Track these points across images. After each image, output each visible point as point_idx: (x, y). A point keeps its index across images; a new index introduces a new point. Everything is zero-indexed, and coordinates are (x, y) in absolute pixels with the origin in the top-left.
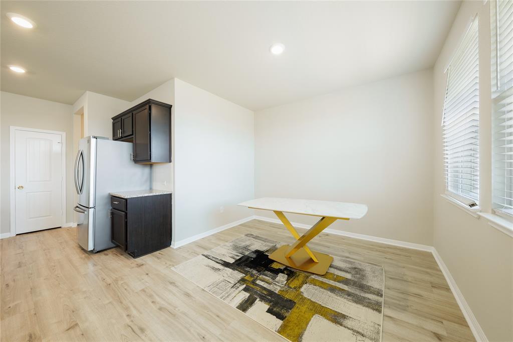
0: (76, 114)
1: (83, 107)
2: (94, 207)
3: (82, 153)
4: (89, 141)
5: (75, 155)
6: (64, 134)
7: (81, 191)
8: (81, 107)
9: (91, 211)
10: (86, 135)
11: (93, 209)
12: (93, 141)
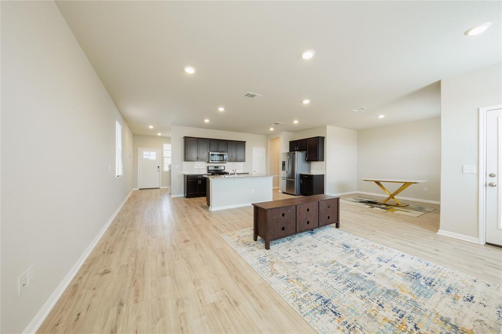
1: (279, 137)
6: (265, 148)
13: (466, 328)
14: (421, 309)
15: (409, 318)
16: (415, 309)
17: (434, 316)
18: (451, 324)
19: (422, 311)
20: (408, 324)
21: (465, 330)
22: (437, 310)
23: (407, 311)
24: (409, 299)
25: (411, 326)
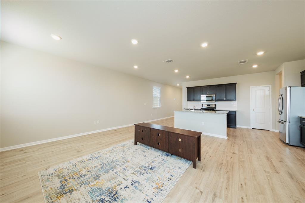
0: (278, 74)
1: (281, 71)
2: (289, 122)
3: (282, 95)
4: (286, 89)
5: (278, 96)
6: (271, 86)
7: (281, 113)
8: (280, 71)
9: (288, 124)
10: (283, 86)
11: (288, 123)
12: (288, 89)
13: (62, 197)
14: (82, 185)
15: (79, 178)
16: (83, 182)
17: (76, 188)
18: (68, 192)
19: (81, 185)
20: (76, 176)
21: (62, 196)
22: (78, 192)
23: (83, 179)
24: (90, 183)
25: (75, 177)
